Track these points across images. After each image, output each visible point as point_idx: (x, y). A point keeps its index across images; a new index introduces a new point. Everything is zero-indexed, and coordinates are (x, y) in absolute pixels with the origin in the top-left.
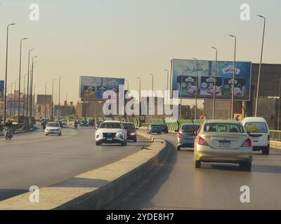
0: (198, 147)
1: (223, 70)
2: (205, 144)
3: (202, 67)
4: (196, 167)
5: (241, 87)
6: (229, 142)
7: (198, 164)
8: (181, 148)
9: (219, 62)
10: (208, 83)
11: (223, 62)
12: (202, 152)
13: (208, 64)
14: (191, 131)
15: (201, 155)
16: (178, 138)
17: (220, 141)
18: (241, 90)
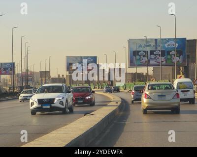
0: (145, 100)
1: (166, 45)
2: (149, 98)
3: (150, 43)
5: (179, 57)
6: (165, 96)
7: (145, 112)
8: (134, 102)
9: (163, 39)
10: (155, 55)
11: (165, 39)
12: (147, 103)
13: (154, 42)
14: (139, 90)
15: (147, 105)
16: (132, 95)
17: (159, 96)
18: (180, 58)
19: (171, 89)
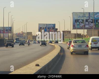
0: (72, 48)
1: (95, 16)
2: (74, 47)
3: (86, 15)
4: (71, 54)
6: (81, 46)
7: (72, 53)
10: (89, 22)
12: (73, 49)
15: (73, 50)
17: (78, 46)
19: (84, 43)
